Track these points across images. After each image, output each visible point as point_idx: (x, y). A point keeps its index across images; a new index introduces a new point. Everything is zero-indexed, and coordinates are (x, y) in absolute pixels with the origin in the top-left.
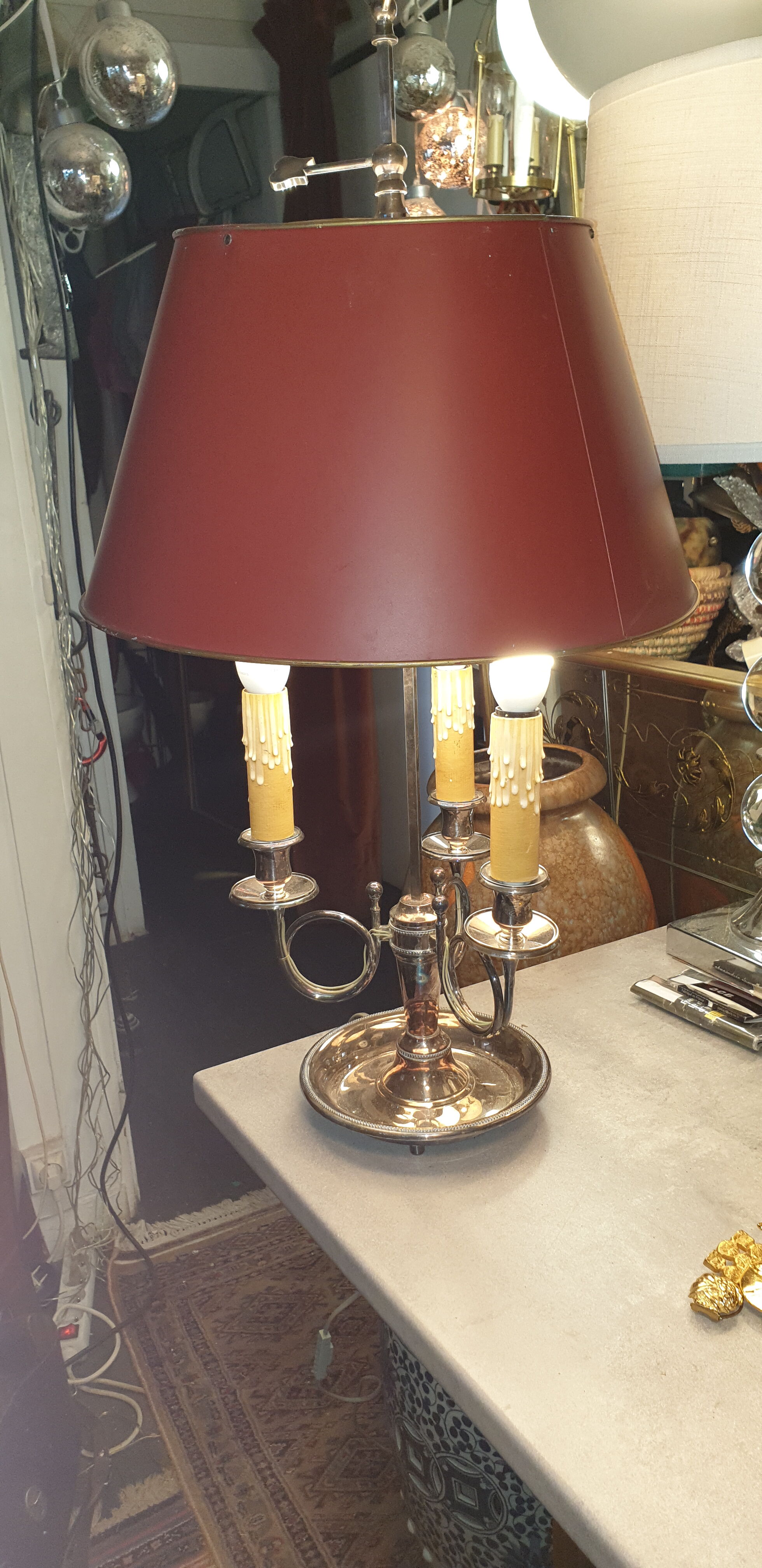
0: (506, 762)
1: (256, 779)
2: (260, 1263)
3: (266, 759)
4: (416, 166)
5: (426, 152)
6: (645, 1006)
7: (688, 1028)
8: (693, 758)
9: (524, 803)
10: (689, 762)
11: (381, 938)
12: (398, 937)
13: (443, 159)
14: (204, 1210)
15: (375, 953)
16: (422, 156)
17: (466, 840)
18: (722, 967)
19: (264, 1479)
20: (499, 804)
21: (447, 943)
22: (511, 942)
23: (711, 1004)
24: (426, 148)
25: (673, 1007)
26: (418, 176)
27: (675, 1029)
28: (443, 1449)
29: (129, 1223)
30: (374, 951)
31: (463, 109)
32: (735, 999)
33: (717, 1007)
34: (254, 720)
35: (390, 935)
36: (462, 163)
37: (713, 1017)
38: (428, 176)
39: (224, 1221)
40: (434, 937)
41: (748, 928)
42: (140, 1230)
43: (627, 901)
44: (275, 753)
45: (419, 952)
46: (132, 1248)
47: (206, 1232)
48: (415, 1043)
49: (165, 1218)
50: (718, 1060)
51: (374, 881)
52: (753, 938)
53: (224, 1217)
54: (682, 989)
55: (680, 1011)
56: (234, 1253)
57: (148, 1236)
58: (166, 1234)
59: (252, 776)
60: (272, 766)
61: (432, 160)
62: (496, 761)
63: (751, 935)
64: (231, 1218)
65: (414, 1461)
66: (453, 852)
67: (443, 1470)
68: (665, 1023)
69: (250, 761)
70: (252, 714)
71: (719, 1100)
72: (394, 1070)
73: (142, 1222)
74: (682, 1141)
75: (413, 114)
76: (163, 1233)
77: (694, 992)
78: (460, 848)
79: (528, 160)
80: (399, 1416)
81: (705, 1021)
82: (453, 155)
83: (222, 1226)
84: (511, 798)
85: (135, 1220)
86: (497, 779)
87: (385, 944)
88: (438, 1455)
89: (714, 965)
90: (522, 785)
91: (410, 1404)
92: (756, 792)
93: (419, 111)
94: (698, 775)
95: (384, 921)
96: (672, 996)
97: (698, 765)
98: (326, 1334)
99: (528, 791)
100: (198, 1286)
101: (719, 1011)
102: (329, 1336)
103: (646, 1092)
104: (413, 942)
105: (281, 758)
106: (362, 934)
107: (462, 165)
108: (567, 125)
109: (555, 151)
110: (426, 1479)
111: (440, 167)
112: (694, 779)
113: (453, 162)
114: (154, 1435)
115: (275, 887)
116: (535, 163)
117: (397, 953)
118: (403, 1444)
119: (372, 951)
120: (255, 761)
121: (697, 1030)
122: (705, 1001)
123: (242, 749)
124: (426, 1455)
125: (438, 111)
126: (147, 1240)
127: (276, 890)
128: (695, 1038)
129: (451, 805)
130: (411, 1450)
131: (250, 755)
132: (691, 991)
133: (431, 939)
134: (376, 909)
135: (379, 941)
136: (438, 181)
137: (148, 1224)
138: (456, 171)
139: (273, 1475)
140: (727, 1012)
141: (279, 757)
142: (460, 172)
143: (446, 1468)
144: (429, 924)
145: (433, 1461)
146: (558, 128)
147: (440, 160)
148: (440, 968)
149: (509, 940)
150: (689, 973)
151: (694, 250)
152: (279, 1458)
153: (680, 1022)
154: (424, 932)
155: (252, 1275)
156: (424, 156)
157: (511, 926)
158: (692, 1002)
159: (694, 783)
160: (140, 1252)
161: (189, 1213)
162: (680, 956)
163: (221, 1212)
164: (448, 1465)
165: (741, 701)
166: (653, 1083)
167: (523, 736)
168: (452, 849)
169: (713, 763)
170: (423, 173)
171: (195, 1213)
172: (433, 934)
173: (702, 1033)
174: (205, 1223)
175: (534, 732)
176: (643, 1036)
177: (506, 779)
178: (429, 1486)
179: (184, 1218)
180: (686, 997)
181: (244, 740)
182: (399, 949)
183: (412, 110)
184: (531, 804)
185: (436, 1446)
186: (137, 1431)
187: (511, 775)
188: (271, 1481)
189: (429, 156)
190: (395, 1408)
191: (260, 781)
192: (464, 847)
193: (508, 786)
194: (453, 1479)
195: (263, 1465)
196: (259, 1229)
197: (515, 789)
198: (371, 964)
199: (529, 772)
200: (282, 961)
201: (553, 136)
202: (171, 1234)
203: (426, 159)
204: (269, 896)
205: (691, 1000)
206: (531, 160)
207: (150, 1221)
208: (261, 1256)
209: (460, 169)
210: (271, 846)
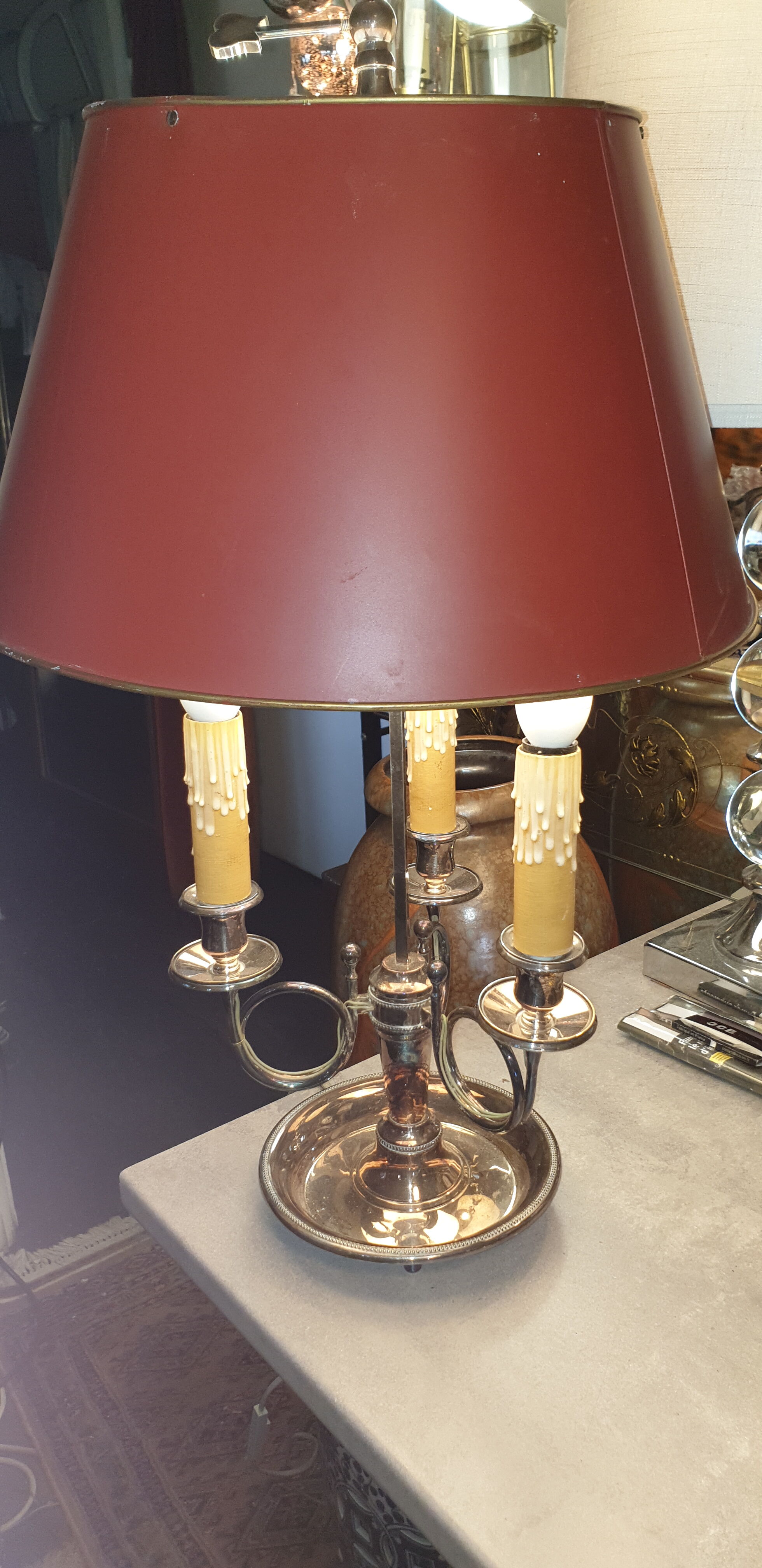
0: (540, 809)
1: (204, 829)
2: (157, 1288)
3: (217, 804)
4: (293, 72)
5: (304, 56)
6: (635, 1045)
7: (690, 1072)
8: (649, 747)
9: (560, 861)
10: (645, 752)
11: (359, 1011)
12: (381, 1012)
13: (323, 66)
14: (91, 1231)
15: (352, 1030)
16: (299, 61)
17: (446, 877)
18: (708, 991)
19: (181, 1544)
20: (528, 861)
21: (445, 1018)
22: (537, 1026)
23: (713, 1044)
24: (304, 52)
25: (670, 1048)
26: (295, 84)
27: (675, 1074)
28: (395, 1521)
29: (6, 1255)
30: (351, 1028)
31: (344, 9)
32: (739, 1035)
33: (722, 1047)
34: (202, 753)
35: (371, 1008)
36: (345, 71)
37: (719, 1060)
38: (306, 85)
39: (114, 1242)
40: (428, 1010)
41: (735, 946)
42: (20, 1261)
43: (593, 914)
44: (230, 795)
45: (409, 1027)
46: (12, 1282)
47: (94, 1257)
48: (400, 1132)
49: (48, 1245)
50: (732, 1113)
51: (349, 942)
52: (741, 957)
53: (113, 1238)
54: (677, 1024)
55: (678, 1051)
56: (128, 1278)
57: (29, 1267)
58: (50, 1262)
59: (198, 823)
60: (225, 812)
61: (311, 66)
62: (525, 808)
63: (740, 954)
64: (121, 1237)
65: (360, 1531)
66: (429, 891)
67: (395, 1542)
68: (662, 1067)
69: (196, 805)
70: (199, 748)
71: (745, 1167)
72: (373, 1164)
73: (22, 1252)
74: (718, 1227)
75: (289, 11)
76: (47, 1261)
77: (692, 1029)
78: (439, 886)
79: (420, 71)
80: (342, 1483)
81: (710, 1065)
82: (334, 61)
83: (111, 1248)
84: (545, 854)
85: (13, 1250)
86: (527, 831)
87: (363, 1019)
88: (389, 1527)
89: (699, 989)
90: (558, 838)
91: (356, 1473)
92: (749, 796)
93: (296, 8)
94: (655, 766)
95: (362, 990)
96: (668, 1035)
97: (655, 756)
98: (261, 1410)
99: (566, 845)
100: (90, 1321)
101: (725, 1052)
102: (266, 1412)
103: (662, 1163)
104: (400, 1017)
105: (237, 801)
106: (338, 1008)
107: (344, 73)
108: (460, 34)
109: (448, 62)
110: (375, 1551)
111: (320, 75)
112: (650, 770)
113: (334, 70)
114: (50, 1504)
115: (226, 960)
116: (427, 76)
117: (381, 1029)
118: (347, 1512)
119: (350, 1029)
120: (203, 807)
121: (700, 1075)
122: (706, 1040)
123: (184, 790)
124: (376, 1526)
125: (318, 9)
126: (28, 1271)
127: (229, 962)
128: (700, 1085)
129: (429, 838)
130: (356, 1520)
131: (197, 799)
132: (687, 1027)
133: (423, 1012)
134: (353, 976)
135: (356, 1014)
136: (317, 91)
137: (28, 1253)
138: (338, 80)
139: (190, 1538)
140: (734, 1054)
141: (234, 800)
142: (341, 82)
143: (399, 1541)
144: (420, 995)
145: (383, 1534)
146: (452, 37)
147: (320, 66)
148: (437, 1049)
149: (534, 1023)
150: (676, 1000)
151: (720, 166)
152: (195, 1517)
153: (678, 1065)
154: (415, 1004)
155: (150, 1302)
156: (302, 62)
157: (537, 1008)
158: (692, 1042)
159: (650, 774)
160: (22, 1287)
161: (74, 1236)
162: (659, 977)
163: (109, 1232)
164: (402, 1537)
165: (730, 693)
166: (667, 1150)
167: (561, 779)
168: (428, 888)
169: (673, 753)
170: (300, 81)
171: (81, 1235)
172: (426, 1006)
173: (706, 1078)
174: (92, 1246)
175: (573, 772)
176: (641, 1085)
177: (539, 832)
178: (378, 1558)
179: (69, 1241)
180: (683, 1035)
181: (187, 778)
182: (384, 1025)
183: (288, 6)
184: (569, 860)
185: (386, 1517)
186: (30, 1501)
187: (545, 826)
188: (188, 1545)
189: (307, 61)
190: (338, 1475)
191: (210, 831)
192: (443, 885)
193: (541, 840)
194: (407, 1552)
195: (178, 1527)
196: (153, 1249)
197: (550, 844)
198: (347, 1044)
199: (567, 821)
200: (236, 1046)
201: (444, 46)
202: (56, 1262)
203: (303, 65)
204: (218, 969)
205: (689, 1039)
206: (423, 71)
207: (31, 1248)
208: (158, 1280)
209: (342, 78)
210: (222, 911)
